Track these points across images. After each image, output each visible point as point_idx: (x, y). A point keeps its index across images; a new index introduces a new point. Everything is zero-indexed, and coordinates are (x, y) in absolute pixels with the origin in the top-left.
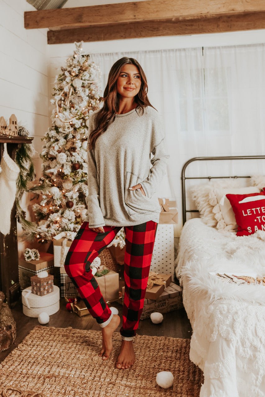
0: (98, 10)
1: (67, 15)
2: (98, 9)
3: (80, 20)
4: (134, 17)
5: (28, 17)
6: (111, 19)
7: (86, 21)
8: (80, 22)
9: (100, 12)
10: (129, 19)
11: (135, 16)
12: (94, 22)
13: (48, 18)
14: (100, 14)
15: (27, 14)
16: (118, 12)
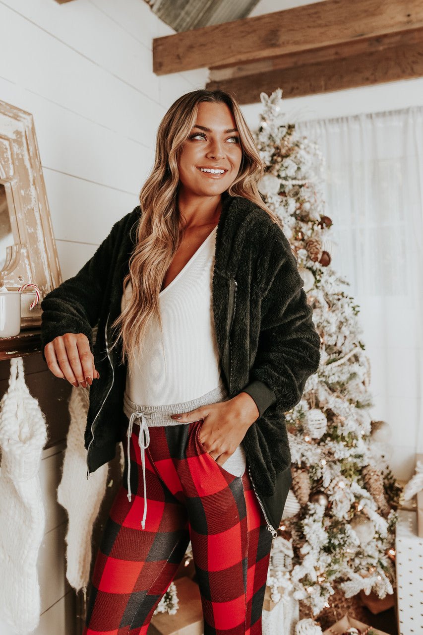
0: (316, 13)
1: (243, 34)
2: (316, 10)
3: (273, 42)
4: (405, 19)
5: (160, 48)
6: (346, 31)
7: (288, 43)
8: (273, 46)
9: (319, 17)
10: (392, 26)
11: (409, 16)
12: (306, 42)
13: (202, 45)
14: (320, 22)
15: (159, 42)
16: (366, 11)
